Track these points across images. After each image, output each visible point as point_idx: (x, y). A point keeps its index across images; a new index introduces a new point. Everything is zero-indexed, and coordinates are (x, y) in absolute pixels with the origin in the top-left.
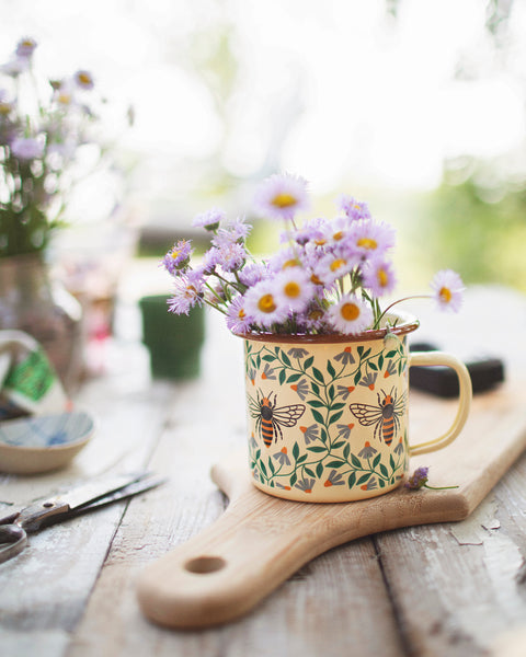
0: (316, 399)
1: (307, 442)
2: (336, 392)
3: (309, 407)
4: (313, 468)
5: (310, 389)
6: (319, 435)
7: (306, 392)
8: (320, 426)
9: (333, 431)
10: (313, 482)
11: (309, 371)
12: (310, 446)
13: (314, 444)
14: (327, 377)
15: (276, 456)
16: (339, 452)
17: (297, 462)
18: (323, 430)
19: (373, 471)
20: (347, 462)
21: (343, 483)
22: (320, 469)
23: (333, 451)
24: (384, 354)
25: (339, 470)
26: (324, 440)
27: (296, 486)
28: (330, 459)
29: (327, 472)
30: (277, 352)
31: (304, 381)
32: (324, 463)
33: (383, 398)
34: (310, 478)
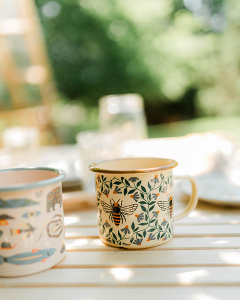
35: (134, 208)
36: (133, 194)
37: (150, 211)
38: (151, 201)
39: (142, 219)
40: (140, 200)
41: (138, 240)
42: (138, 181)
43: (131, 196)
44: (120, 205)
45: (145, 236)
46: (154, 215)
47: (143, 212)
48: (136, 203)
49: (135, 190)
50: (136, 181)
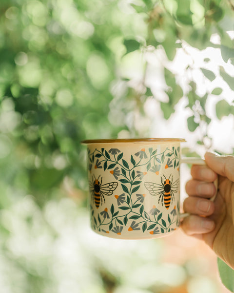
0: (125, 178)
1: (119, 204)
2: (136, 174)
3: (120, 183)
4: (122, 219)
5: (121, 173)
6: (126, 200)
7: (119, 175)
8: (127, 194)
9: (134, 198)
10: (122, 228)
11: (120, 162)
12: (120, 206)
13: (122, 205)
14: (131, 165)
15: (102, 213)
16: (137, 210)
17: (113, 216)
18: (128, 197)
19: (157, 223)
20: (142, 216)
21: (139, 229)
22: (126, 220)
23: (134, 209)
24: (165, 154)
25: (137, 221)
26: (128, 203)
27: (113, 231)
28: (132, 214)
29: (130, 222)
30: (103, 151)
31: (117, 168)
32: (128, 217)
33: (164, 180)
34: (120, 225)
35: (114, 186)
36: (113, 169)
37: (132, 192)
38: (135, 180)
39: (123, 202)
40: (121, 177)
41: (118, 227)
42: (119, 154)
43: (111, 172)
44: (100, 183)
45: (125, 224)
46: (138, 199)
47: (124, 192)
48: (116, 180)
49: (115, 164)
50: (116, 154)
